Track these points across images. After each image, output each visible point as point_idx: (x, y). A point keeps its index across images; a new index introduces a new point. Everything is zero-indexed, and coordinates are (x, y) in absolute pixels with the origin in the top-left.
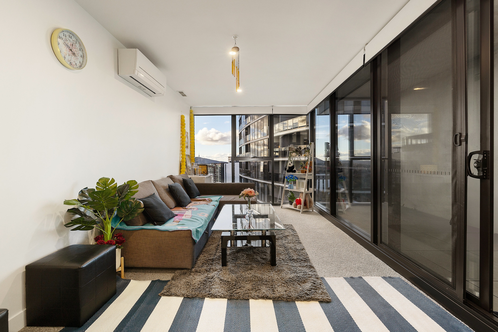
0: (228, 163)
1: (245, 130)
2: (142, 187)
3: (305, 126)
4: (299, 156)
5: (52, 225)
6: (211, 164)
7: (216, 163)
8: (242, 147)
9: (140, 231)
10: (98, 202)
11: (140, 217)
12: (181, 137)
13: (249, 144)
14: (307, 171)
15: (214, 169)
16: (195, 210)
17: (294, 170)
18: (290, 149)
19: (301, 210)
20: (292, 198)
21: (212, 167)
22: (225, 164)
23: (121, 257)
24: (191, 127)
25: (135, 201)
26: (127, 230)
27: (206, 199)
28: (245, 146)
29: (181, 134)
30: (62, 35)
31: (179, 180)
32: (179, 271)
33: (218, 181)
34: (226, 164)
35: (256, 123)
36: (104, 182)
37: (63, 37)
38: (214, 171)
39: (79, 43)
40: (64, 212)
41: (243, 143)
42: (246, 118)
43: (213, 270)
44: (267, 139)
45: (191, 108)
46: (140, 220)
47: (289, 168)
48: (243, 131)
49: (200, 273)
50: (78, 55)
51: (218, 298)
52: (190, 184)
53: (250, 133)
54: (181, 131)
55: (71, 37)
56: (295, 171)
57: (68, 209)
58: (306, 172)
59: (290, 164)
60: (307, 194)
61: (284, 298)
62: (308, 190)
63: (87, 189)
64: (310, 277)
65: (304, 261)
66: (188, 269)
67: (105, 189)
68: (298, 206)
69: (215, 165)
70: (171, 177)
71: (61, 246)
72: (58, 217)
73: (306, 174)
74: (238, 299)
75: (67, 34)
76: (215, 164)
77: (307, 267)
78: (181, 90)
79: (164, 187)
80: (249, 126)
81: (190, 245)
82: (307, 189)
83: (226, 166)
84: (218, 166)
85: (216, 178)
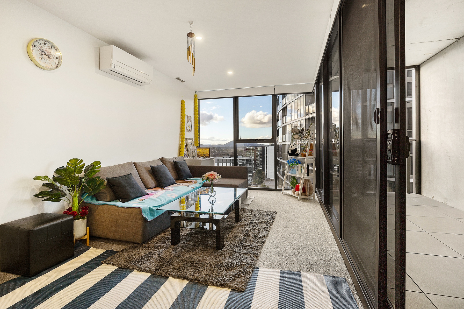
0: (269, 146)
1: (282, 111)
2: (120, 167)
4: (301, 138)
5: (28, 195)
6: (251, 147)
8: (279, 129)
9: (104, 206)
10: (64, 179)
11: (109, 194)
12: (181, 122)
13: (286, 126)
14: (307, 154)
15: (255, 152)
16: (170, 190)
17: (296, 153)
18: (293, 131)
19: (298, 197)
20: (293, 184)
21: (253, 149)
22: (266, 147)
23: (87, 227)
24: (195, 111)
25: (100, 179)
26: (95, 205)
27: (192, 181)
28: (282, 128)
29: (181, 118)
30: (36, 44)
31: (170, 162)
32: (131, 245)
35: (293, 104)
36: (74, 162)
37: (38, 45)
38: (255, 154)
39: (55, 48)
40: (39, 185)
41: (280, 125)
42: (283, 97)
43: (161, 247)
44: (304, 120)
45: (195, 92)
46: (108, 196)
47: (292, 151)
48: (280, 112)
49: (148, 248)
50: (54, 58)
51: (145, 272)
52: (181, 166)
53: (286, 115)
54: (181, 116)
55: (47, 44)
56: (297, 155)
57: (44, 184)
58: (305, 156)
59: (292, 147)
60: (306, 180)
61: (200, 281)
62: (308, 175)
63: (63, 168)
64: (244, 265)
65: (253, 249)
66: (138, 244)
67: (74, 168)
68: (297, 192)
69: (256, 148)
70: (162, 159)
71: (36, 212)
72: (33, 189)
73: (306, 158)
74: (160, 275)
75: (42, 42)
77: (250, 255)
78: (178, 77)
79: (146, 168)
80: (286, 107)
81: (140, 222)
82: (306, 175)
83: (266, 149)
84: (259, 149)
85: (257, 162)
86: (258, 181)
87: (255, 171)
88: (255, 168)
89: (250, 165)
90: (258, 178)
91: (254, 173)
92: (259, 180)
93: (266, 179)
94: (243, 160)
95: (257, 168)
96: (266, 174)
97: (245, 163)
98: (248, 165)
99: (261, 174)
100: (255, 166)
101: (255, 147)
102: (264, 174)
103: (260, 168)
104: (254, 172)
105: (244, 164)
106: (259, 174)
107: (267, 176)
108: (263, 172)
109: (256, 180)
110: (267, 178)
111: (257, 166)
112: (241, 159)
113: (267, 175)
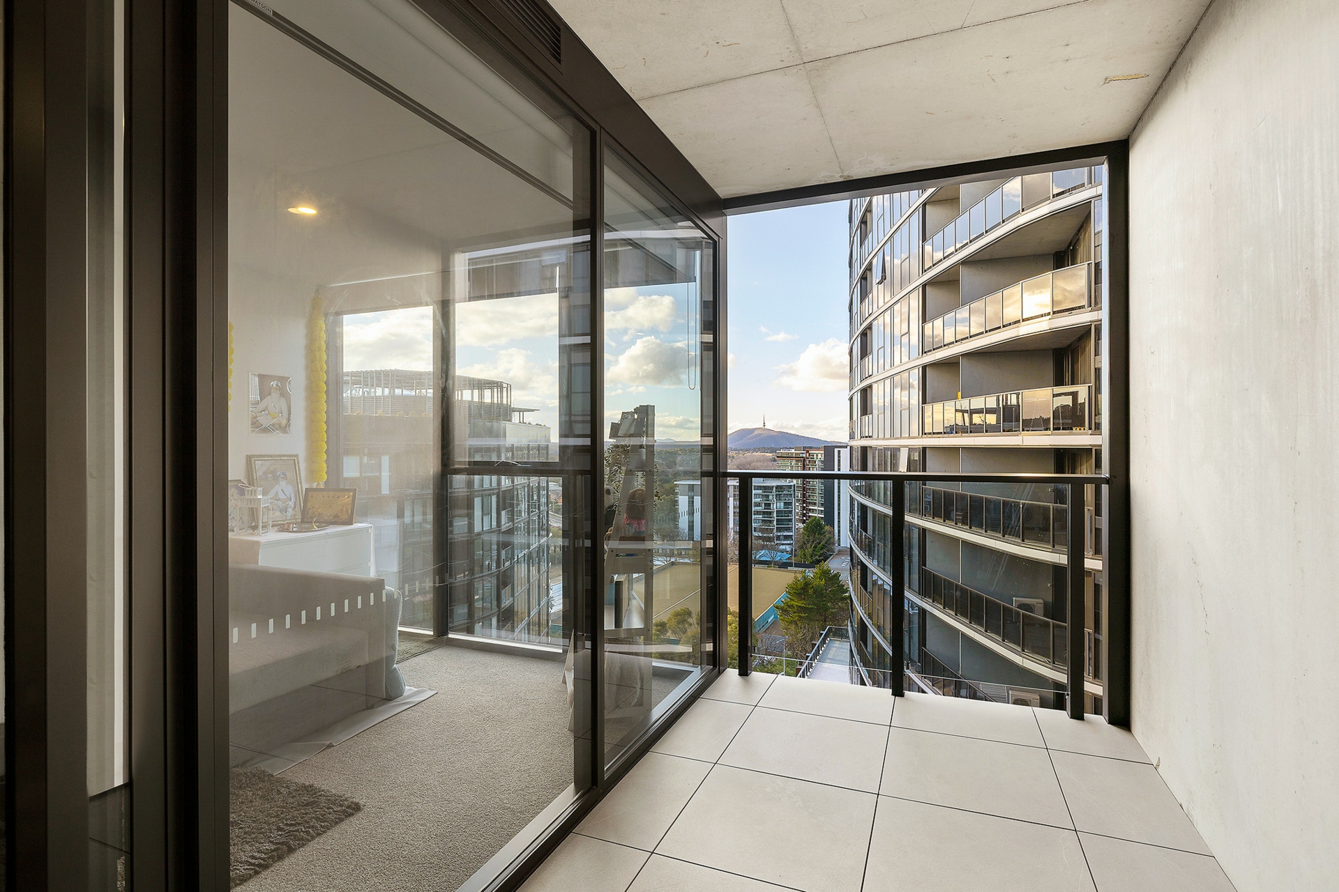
3: (1049, 314)
6: (793, 451)
7: (811, 448)
13: (870, 386)
15: (804, 464)
21: (797, 457)
22: (836, 450)
33: (815, 504)
34: (839, 451)
35: (887, 315)
44: (920, 369)
45: (317, 290)
69: (808, 451)
76: (807, 449)
83: (839, 457)
84: (817, 456)
85: (809, 495)
86: (812, 556)
87: (804, 522)
88: (804, 515)
89: (787, 504)
90: (811, 545)
91: (802, 530)
92: (814, 550)
93: (836, 551)
94: (765, 488)
95: (810, 514)
96: (836, 534)
97: (770, 497)
98: (782, 504)
99: (820, 534)
100: (804, 508)
101: (804, 448)
102: (830, 533)
103: (819, 515)
104: (801, 525)
105: (768, 500)
106: (815, 534)
107: (839, 539)
108: (827, 528)
109: (806, 551)
110: (839, 545)
111: (810, 507)
112: (761, 487)
113: (839, 536)
